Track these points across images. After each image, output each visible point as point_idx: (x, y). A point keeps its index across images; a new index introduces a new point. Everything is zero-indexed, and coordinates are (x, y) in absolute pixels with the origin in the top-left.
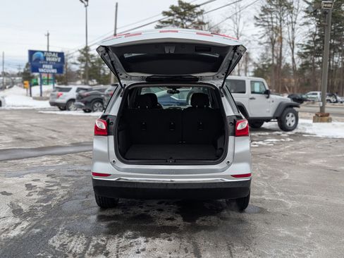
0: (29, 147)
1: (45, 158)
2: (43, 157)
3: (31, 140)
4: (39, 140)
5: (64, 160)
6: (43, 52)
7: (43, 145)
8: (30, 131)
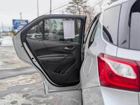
0: (11, 69)
1: (21, 77)
2: (19, 76)
3: (13, 63)
4: (17, 63)
5: (33, 78)
6: (19, 20)
7: (19, 67)
8: (13, 57)
